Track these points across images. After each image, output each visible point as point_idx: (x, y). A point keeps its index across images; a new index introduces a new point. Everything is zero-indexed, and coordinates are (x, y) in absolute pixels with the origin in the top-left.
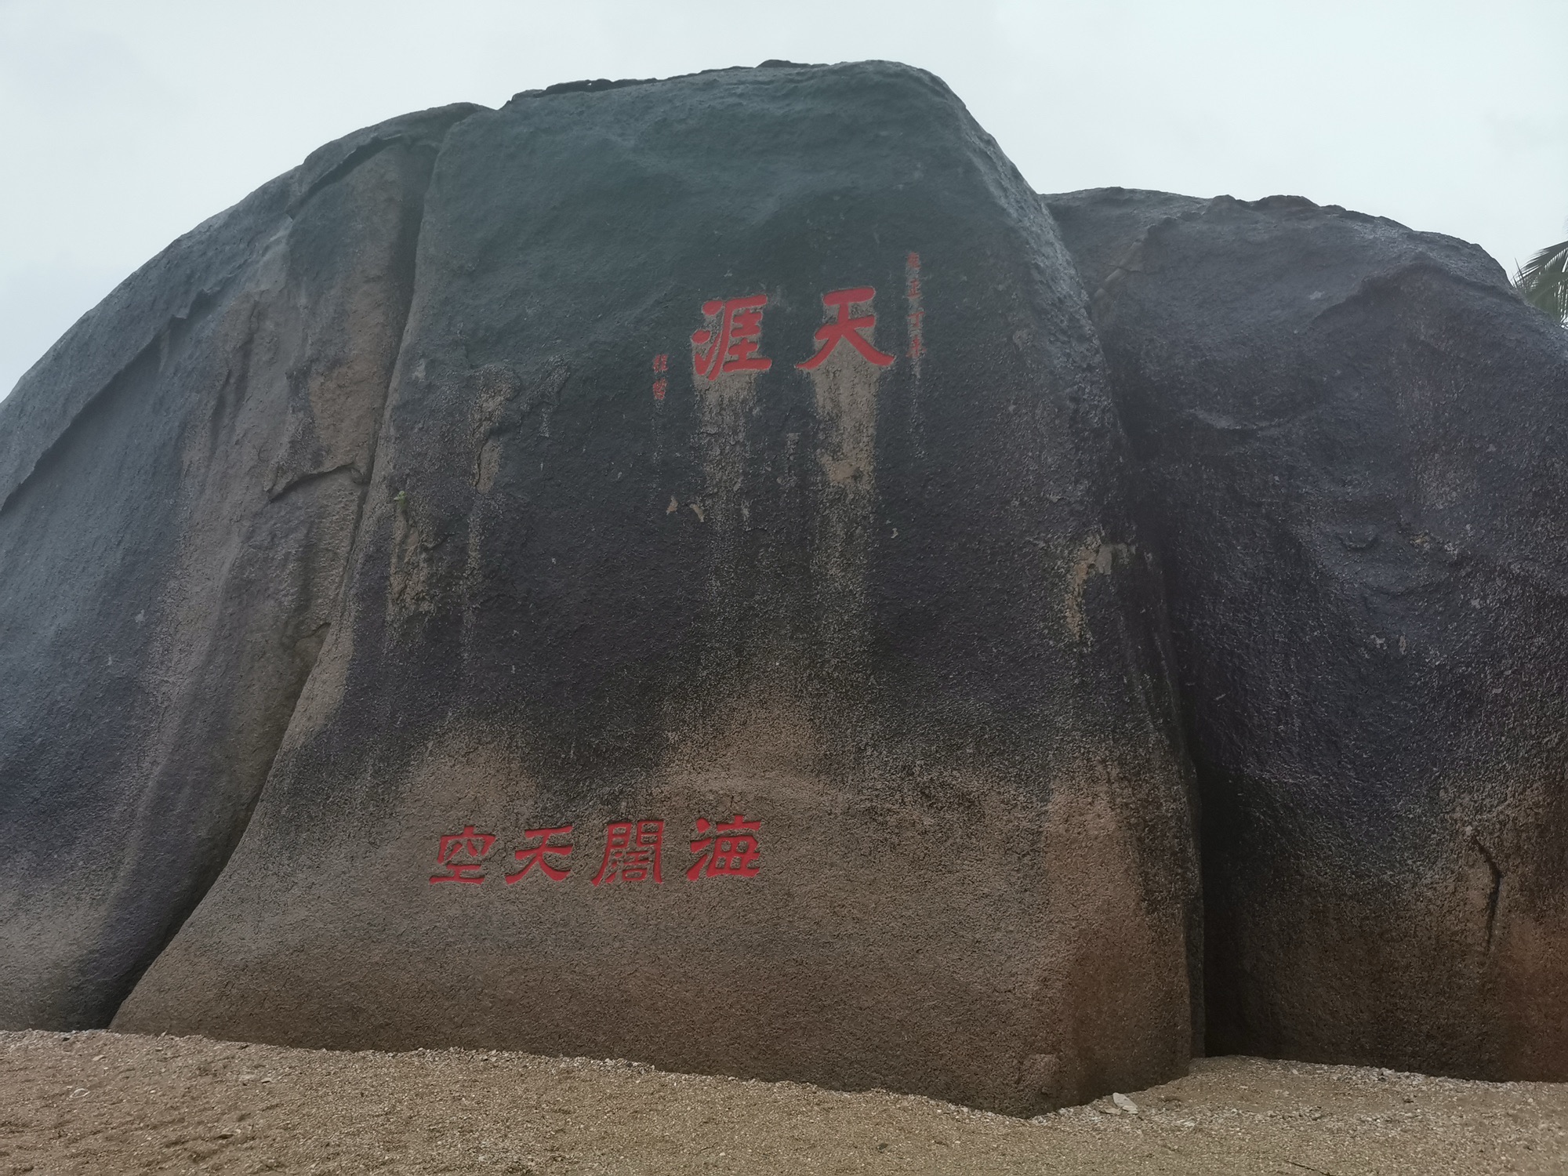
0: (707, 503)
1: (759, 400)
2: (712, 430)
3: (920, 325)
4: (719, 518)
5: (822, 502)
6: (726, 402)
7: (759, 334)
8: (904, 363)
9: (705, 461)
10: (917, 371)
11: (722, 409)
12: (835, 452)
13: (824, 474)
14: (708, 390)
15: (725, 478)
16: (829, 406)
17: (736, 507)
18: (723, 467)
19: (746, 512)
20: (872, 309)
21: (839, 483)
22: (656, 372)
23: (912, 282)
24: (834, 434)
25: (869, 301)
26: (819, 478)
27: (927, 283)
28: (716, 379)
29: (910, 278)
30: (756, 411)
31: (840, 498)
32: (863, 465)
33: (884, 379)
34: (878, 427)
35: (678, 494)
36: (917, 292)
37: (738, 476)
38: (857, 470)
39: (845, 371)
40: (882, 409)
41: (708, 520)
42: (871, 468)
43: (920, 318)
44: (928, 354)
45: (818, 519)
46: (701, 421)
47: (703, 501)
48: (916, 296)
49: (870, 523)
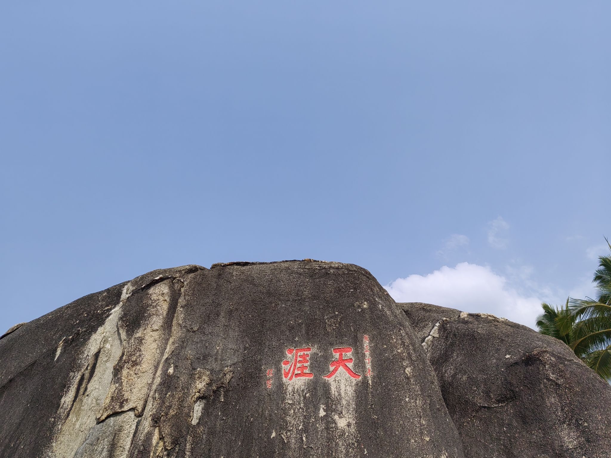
0: (288, 434)
1: (309, 390)
2: (290, 402)
3: (370, 364)
4: (293, 441)
5: (335, 436)
6: (296, 390)
7: (309, 363)
8: (365, 377)
9: (287, 415)
10: (370, 382)
11: (294, 393)
12: (340, 414)
13: (336, 424)
14: (289, 385)
15: (295, 423)
16: (337, 394)
17: (300, 436)
18: (295, 418)
19: (304, 439)
20: (351, 356)
21: (342, 428)
22: (268, 377)
23: (366, 346)
24: (339, 406)
25: (350, 353)
26: (334, 425)
27: (372, 347)
28: (292, 381)
29: (365, 345)
30: (308, 395)
31: (342, 434)
32: (351, 420)
33: (358, 384)
34: (356, 405)
35: (276, 430)
36: (368, 350)
37: (301, 423)
38: (349, 423)
39: (342, 381)
40: (358, 397)
41: (288, 442)
42: (354, 422)
43: (370, 361)
44: (374, 376)
45: (334, 443)
46: (285, 398)
47: (286, 433)
48: (368, 352)
49: (355, 446)
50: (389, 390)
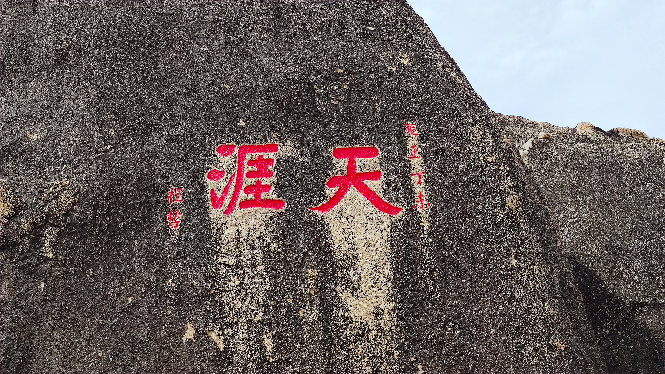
0: (226, 332)
1: (277, 237)
2: (231, 262)
3: (424, 184)
4: (240, 347)
5: (345, 337)
6: (243, 235)
7: (273, 178)
8: (413, 212)
9: (223, 290)
10: (425, 222)
11: (239, 242)
12: (354, 290)
13: (345, 310)
14: (225, 224)
15: (244, 308)
16: (345, 247)
17: (258, 337)
18: (242, 298)
19: (268, 343)
20: (378, 166)
21: (361, 318)
22: (170, 204)
23: (412, 147)
24: (352, 273)
25: (376, 159)
26: (341, 313)
27: (426, 148)
28: (233, 214)
29: (410, 144)
30: (274, 247)
31: (363, 334)
32: (383, 304)
33: (395, 227)
34: (394, 270)
35: (195, 322)
36: (417, 156)
37: (258, 307)
38: (378, 307)
39: (357, 217)
40: (396, 253)
41: (228, 349)
42: (391, 307)
43: (423, 177)
44: (433, 209)
45: (343, 353)
46: (218, 252)
47: (222, 330)
48: (417, 159)
49: (394, 360)
50: (470, 241)
